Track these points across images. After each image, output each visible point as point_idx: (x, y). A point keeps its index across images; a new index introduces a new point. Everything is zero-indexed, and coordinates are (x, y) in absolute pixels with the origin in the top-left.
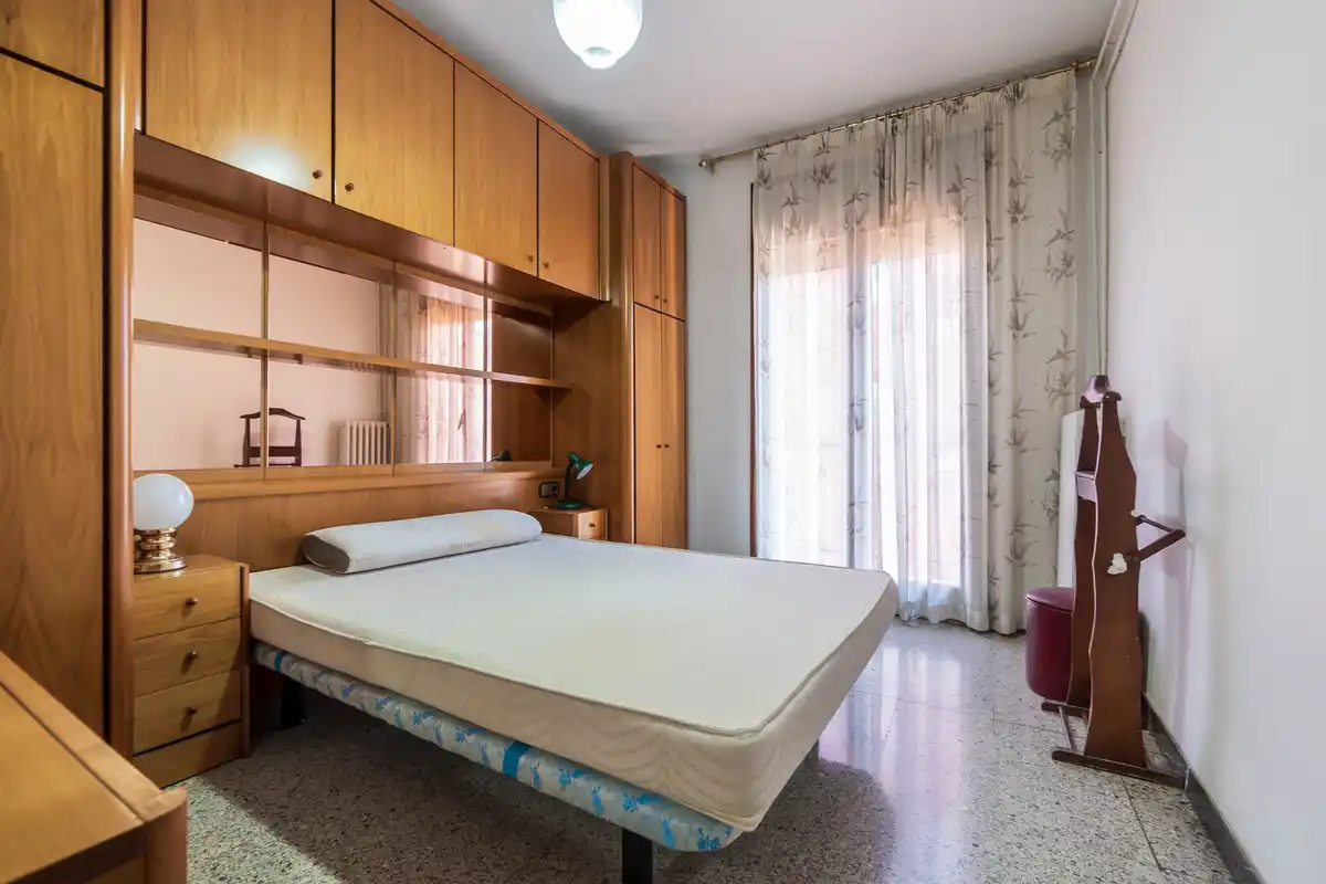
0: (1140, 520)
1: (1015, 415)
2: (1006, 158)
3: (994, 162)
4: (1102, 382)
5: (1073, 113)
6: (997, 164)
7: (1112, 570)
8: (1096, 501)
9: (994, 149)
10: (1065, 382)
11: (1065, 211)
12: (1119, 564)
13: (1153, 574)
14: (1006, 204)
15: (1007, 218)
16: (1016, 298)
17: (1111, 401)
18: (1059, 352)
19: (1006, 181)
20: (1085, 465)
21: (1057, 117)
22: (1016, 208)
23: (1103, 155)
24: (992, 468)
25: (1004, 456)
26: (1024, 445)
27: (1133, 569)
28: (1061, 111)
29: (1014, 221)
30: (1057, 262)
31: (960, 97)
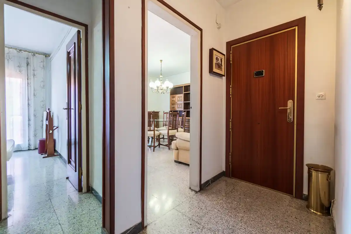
0: (54, 127)
1: (35, 111)
2: (32, 65)
3: (29, 65)
4: (49, 109)
5: (45, 62)
6: (30, 66)
7: (50, 132)
8: (48, 124)
9: (29, 62)
10: (43, 105)
11: (43, 77)
12: (51, 132)
13: (56, 132)
14: (32, 74)
15: (32, 76)
16: (34, 90)
17: (50, 112)
18: (42, 101)
19: (32, 69)
20: (47, 120)
21: (42, 62)
22: (34, 75)
23: (50, 71)
24: (29, 120)
25: (32, 118)
26: (36, 116)
27: (53, 132)
28: (42, 61)
29: (34, 77)
30: (42, 85)
31: (20, 50)
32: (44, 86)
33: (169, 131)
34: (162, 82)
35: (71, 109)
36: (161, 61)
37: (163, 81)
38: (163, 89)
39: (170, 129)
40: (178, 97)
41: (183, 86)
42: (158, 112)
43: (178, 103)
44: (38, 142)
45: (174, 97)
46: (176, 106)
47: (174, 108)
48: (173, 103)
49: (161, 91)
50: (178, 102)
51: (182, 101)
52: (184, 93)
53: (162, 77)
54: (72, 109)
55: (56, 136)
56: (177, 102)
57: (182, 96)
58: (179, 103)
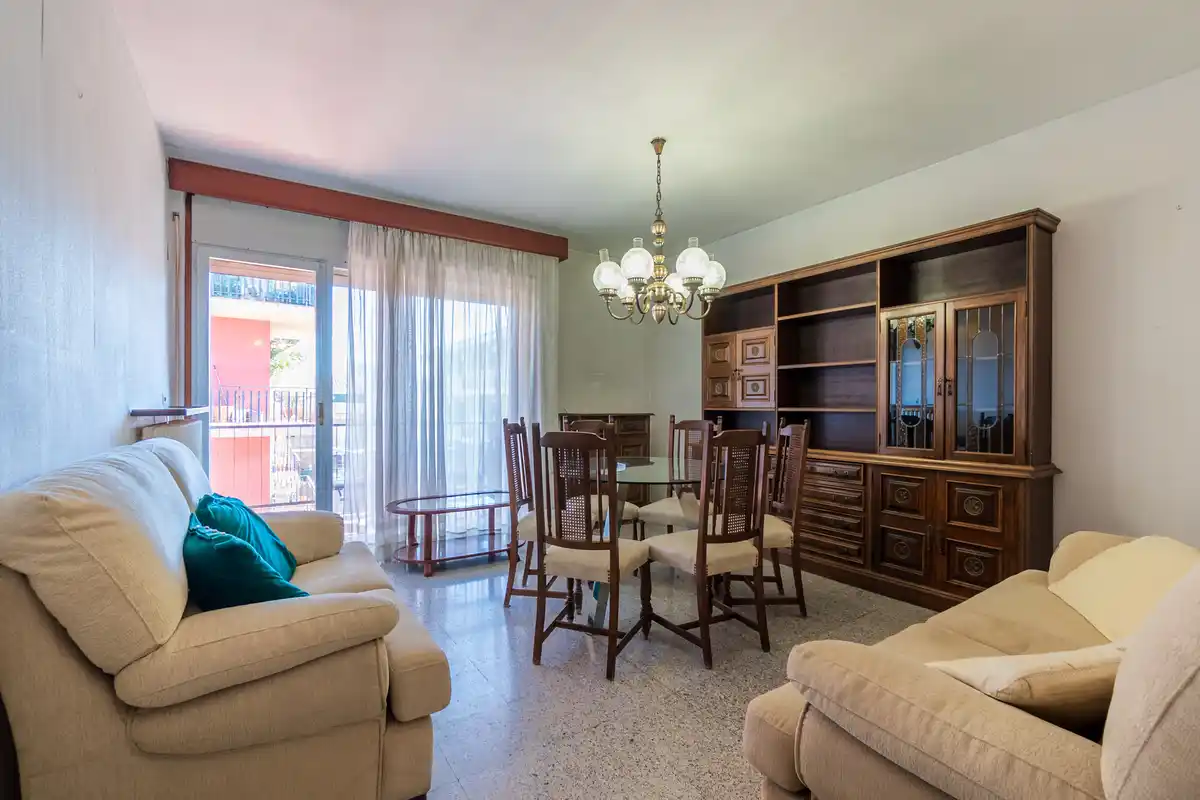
33: (710, 547)
34: (661, 258)
36: (659, 143)
37: (667, 252)
38: (666, 298)
39: (716, 539)
40: (746, 343)
41: (776, 282)
42: (646, 417)
43: (742, 374)
45: (724, 345)
46: (734, 387)
47: (724, 396)
48: (717, 374)
49: (656, 311)
50: (744, 367)
51: (768, 363)
52: (777, 319)
53: (663, 230)
56: (739, 367)
57: (770, 333)
58: (748, 370)
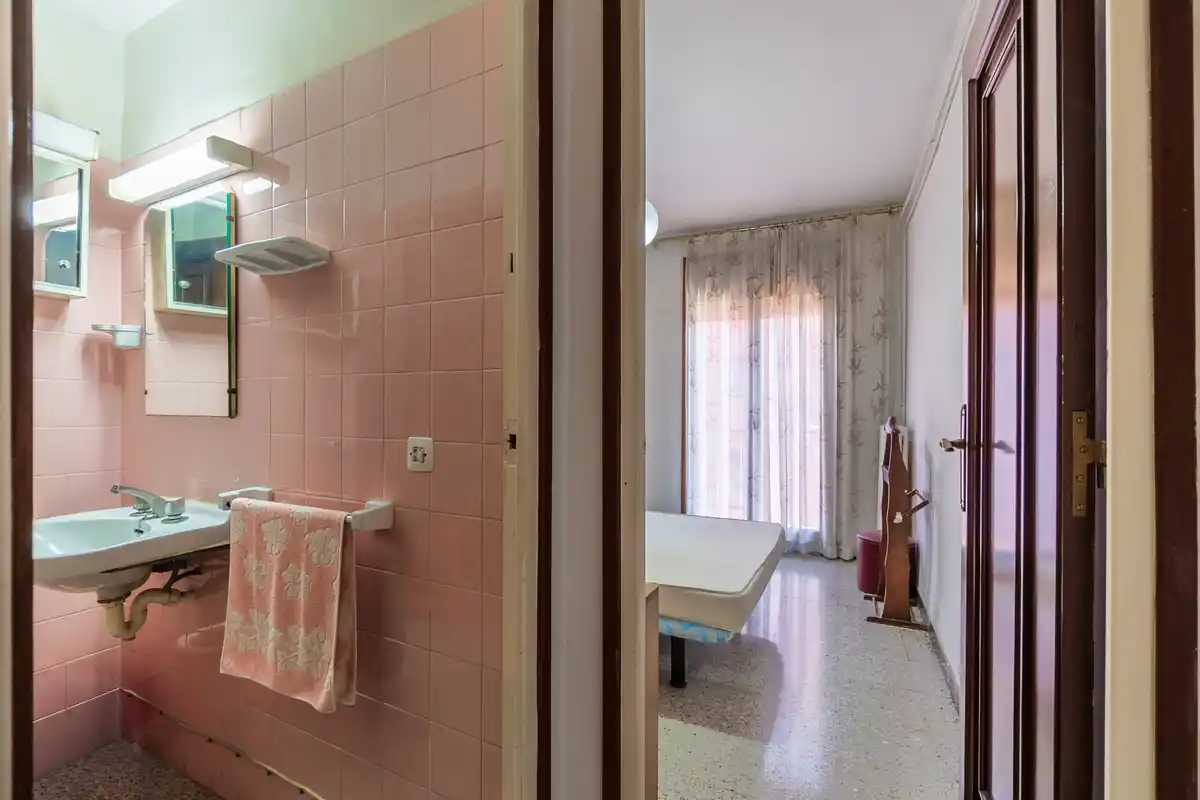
0: (914, 493)
1: (854, 422)
2: (849, 261)
5: (888, 239)
6: (844, 263)
7: (895, 521)
8: (889, 483)
9: (842, 253)
10: (882, 404)
11: (882, 298)
12: (899, 518)
13: (919, 518)
14: (849, 290)
15: (849, 300)
16: (854, 349)
17: (898, 435)
18: (879, 386)
19: (849, 275)
20: (886, 463)
21: (878, 240)
22: (855, 294)
24: (839, 455)
25: (846, 448)
26: (858, 442)
27: (908, 519)
29: (853, 301)
30: (878, 329)
31: (821, 220)
32: (884, 329)
35: (989, 446)
44: (859, 542)
54: (1002, 446)
55: (920, 534)
